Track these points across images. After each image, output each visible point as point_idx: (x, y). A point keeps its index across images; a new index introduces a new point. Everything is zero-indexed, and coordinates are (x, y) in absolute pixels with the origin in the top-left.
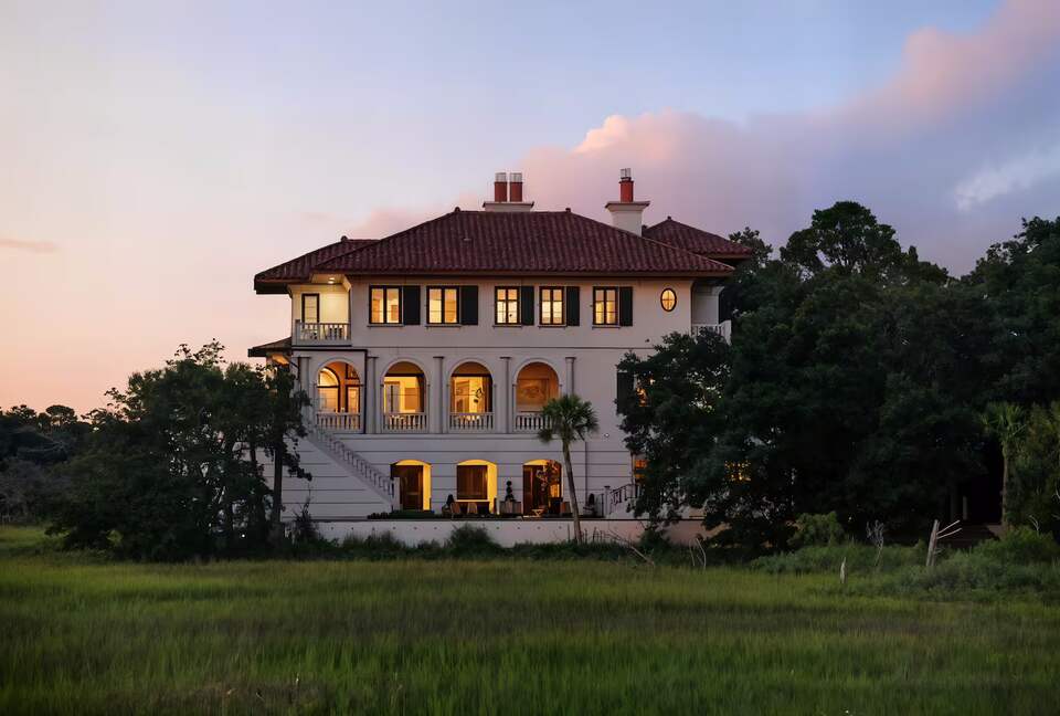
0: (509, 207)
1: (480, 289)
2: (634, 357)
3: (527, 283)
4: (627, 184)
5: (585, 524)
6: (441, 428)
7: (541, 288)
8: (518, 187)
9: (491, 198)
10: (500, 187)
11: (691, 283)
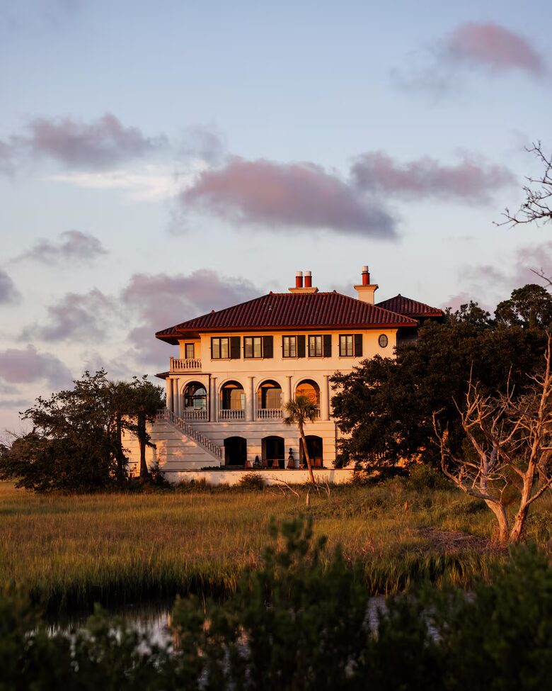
0: (304, 290)
1: (274, 338)
2: (340, 374)
3: (301, 333)
4: (366, 275)
5: (315, 472)
6: (253, 419)
7: (310, 336)
8: (309, 279)
9: (294, 286)
10: (299, 279)
11: (397, 330)
